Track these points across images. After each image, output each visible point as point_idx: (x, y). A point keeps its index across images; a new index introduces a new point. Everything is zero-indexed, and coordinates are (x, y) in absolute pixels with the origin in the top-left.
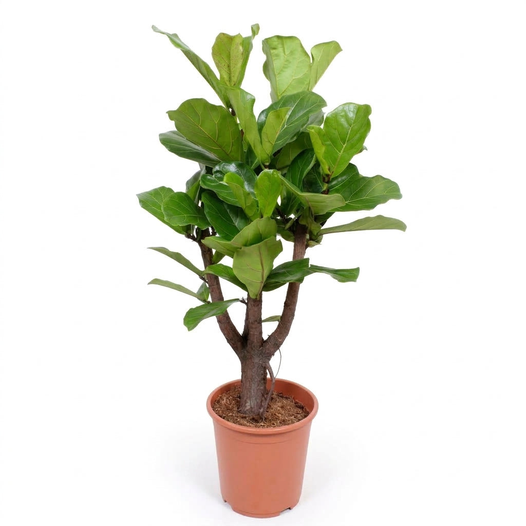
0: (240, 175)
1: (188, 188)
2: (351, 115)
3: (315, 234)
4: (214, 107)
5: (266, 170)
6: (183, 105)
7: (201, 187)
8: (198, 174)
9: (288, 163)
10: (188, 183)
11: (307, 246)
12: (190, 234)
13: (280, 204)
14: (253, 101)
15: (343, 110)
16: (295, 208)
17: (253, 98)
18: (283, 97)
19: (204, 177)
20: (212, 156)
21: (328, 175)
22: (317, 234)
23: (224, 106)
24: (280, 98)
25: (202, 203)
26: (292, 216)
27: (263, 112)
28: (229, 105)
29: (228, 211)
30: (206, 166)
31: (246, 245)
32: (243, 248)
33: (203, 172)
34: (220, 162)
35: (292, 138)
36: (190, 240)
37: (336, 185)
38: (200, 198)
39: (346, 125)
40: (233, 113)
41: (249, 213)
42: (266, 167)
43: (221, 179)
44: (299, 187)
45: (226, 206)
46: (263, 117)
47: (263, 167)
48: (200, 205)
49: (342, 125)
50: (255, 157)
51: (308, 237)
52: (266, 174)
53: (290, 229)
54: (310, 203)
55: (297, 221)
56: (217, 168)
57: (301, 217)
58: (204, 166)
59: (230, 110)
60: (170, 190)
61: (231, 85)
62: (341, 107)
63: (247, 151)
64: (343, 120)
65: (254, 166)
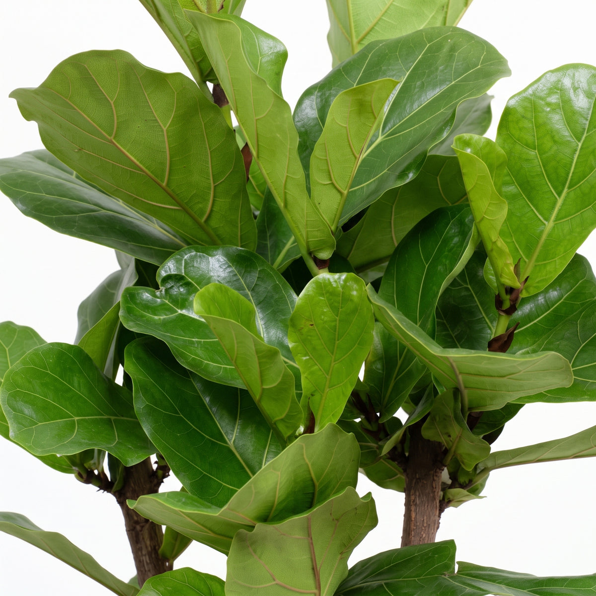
0: (240, 289)
1: (83, 327)
2: (581, 102)
3: (470, 470)
4: (157, 78)
5: (324, 275)
6: (59, 72)
7: (123, 330)
8: (113, 283)
9: (386, 250)
10: (83, 309)
11: (444, 503)
12: (92, 472)
13: (362, 379)
14: (282, 57)
15: (557, 88)
16: (409, 390)
17: (279, 48)
18: (369, 48)
19: (130, 296)
20: (155, 228)
21: (510, 290)
22: (475, 468)
23: (188, 73)
24: (358, 49)
25: (126, 377)
26: (402, 415)
27: (308, 93)
28: (206, 72)
29: (207, 400)
30: (138, 262)
31: (265, 518)
32: (259, 526)
33: (129, 280)
34: (177, 248)
35: (403, 175)
36: (92, 488)
37: (529, 318)
38: (119, 359)
39: (566, 133)
40: (219, 97)
41: (273, 410)
42: (321, 264)
43: (183, 303)
44: (423, 326)
45: (198, 386)
46: (310, 111)
47: (311, 264)
48: (119, 380)
49: (553, 136)
50: (288, 232)
51: (445, 476)
52: (323, 287)
53: (394, 455)
54: (460, 377)
55: (414, 429)
56: (169, 267)
57: (429, 418)
58: (131, 260)
59: (210, 86)
60: (29, 334)
61: (209, 8)
62: (553, 78)
63: (262, 214)
64: (557, 121)
65: (281, 260)
